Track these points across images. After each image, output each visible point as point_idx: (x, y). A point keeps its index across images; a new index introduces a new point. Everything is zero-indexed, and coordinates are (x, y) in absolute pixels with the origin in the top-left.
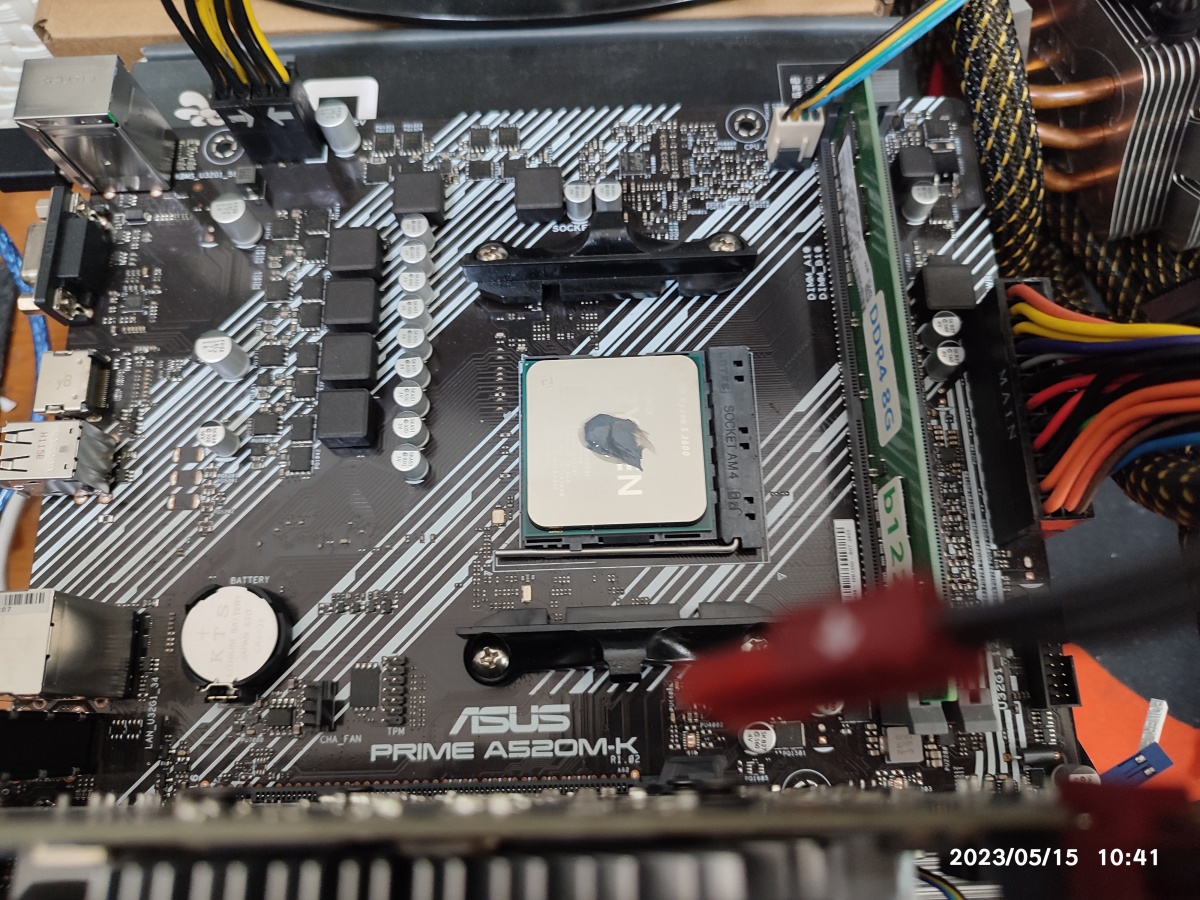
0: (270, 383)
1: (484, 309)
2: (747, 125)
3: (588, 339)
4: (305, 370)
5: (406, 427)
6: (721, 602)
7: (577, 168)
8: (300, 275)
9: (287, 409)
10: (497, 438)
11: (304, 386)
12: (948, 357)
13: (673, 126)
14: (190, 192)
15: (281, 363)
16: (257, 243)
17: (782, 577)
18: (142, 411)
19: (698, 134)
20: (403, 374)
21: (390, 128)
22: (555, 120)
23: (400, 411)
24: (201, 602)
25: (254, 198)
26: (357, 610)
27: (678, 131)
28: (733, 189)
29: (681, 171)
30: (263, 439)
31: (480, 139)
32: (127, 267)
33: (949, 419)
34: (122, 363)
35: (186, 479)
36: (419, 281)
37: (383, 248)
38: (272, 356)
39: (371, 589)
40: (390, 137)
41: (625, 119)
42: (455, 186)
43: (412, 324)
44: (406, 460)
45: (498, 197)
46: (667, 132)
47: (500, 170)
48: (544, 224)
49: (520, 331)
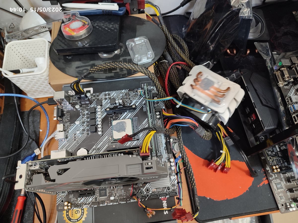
0: (84, 126)
1: (107, 115)
2: (136, 91)
3: (119, 118)
4: (88, 124)
5: (100, 129)
6: (135, 145)
7: (117, 98)
8: (86, 113)
9: (86, 128)
10: (110, 130)
11: (88, 126)
12: (158, 117)
13: (128, 92)
14: (72, 104)
15: (85, 123)
16: (81, 109)
17: (141, 142)
18: (69, 130)
19: (131, 93)
20: (99, 124)
21: (95, 94)
22: (114, 92)
23: (99, 128)
24: (79, 150)
25: (79, 104)
26: (96, 150)
27: (129, 93)
28: (135, 99)
29: (129, 97)
30: (83, 132)
31: (106, 95)
32: (65, 113)
33: (159, 123)
34: (66, 125)
35: (75, 137)
36: (100, 113)
37: (95, 109)
38: (84, 122)
39: (97, 147)
40: (95, 95)
41: (122, 91)
42: (103, 101)
43: (99, 118)
44: (100, 133)
45: (108, 102)
46: (127, 93)
47: (108, 99)
48: (114, 105)
49: (112, 117)
